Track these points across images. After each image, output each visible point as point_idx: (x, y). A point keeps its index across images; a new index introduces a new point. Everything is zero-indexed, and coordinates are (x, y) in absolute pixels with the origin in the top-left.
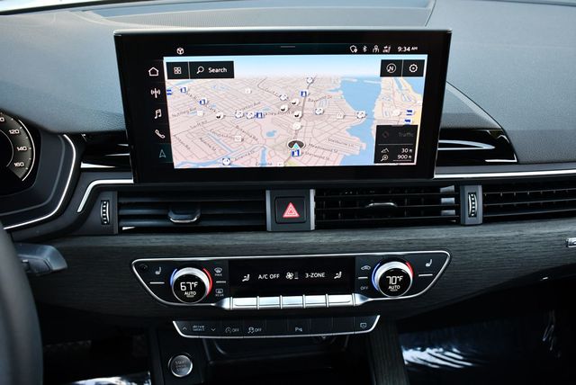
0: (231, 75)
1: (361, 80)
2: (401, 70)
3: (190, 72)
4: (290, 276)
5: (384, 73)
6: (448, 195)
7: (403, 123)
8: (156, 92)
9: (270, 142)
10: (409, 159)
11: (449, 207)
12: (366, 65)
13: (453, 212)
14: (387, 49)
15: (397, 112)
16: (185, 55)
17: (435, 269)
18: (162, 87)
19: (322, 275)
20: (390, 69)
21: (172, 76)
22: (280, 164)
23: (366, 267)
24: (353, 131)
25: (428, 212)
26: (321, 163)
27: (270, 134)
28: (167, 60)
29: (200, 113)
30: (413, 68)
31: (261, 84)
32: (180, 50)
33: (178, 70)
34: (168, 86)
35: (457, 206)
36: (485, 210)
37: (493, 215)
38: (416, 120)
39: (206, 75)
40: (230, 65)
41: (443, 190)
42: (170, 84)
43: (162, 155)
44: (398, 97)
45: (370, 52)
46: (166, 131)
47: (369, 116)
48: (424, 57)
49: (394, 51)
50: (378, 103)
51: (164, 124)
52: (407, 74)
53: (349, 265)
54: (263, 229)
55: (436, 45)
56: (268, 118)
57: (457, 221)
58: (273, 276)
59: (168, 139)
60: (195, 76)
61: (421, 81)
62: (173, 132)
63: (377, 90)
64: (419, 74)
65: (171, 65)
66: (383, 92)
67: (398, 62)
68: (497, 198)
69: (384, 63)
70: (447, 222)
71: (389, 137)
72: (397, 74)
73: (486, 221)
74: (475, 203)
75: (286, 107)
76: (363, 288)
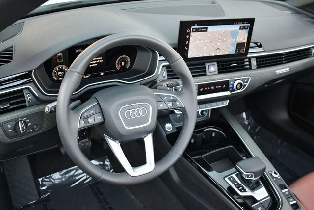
0: (206, 31)
1: (235, 31)
2: (244, 28)
3: (197, 30)
4: (212, 88)
5: (240, 29)
6: (246, 62)
7: (243, 42)
8: (188, 36)
9: (212, 49)
10: (243, 51)
11: (247, 65)
12: (236, 27)
13: (248, 66)
14: (242, 23)
15: (241, 39)
16: (197, 26)
17: (247, 82)
18: (190, 35)
19: (220, 87)
20: (241, 28)
21: (193, 32)
22: (214, 55)
23: (232, 83)
24: (232, 44)
25: (242, 67)
26: (223, 54)
27: (213, 47)
28: (193, 27)
29: (197, 42)
30: (246, 27)
31: (213, 33)
32: (196, 25)
33: (194, 30)
34: (191, 34)
35: (250, 65)
36: (257, 65)
37: (259, 66)
38: (245, 41)
39: (201, 31)
40: (206, 28)
41: (246, 60)
42: (192, 34)
43: (186, 54)
44: (242, 35)
45: (238, 24)
46: (188, 47)
47: (236, 40)
48: (249, 25)
49: (243, 23)
50: (238, 37)
51: (188, 46)
52: (245, 29)
53: (227, 83)
54: (205, 75)
55: (251, 21)
56: (213, 42)
57: (250, 68)
58: (209, 88)
59: (188, 50)
60: (198, 32)
61: (248, 30)
62: (190, 47)
63: (238, 33)
64: (247, 29)
65: (193, 29)
66: (239, 34)
67: (243, 26)
68: (260, 61)
69: (241, 26)
70: (247, 69)
71: (240, 46)
72: (243, 29)
73: (257, 68)
74: (254, 63)
75: (217, 39)
76: (231, 89)
